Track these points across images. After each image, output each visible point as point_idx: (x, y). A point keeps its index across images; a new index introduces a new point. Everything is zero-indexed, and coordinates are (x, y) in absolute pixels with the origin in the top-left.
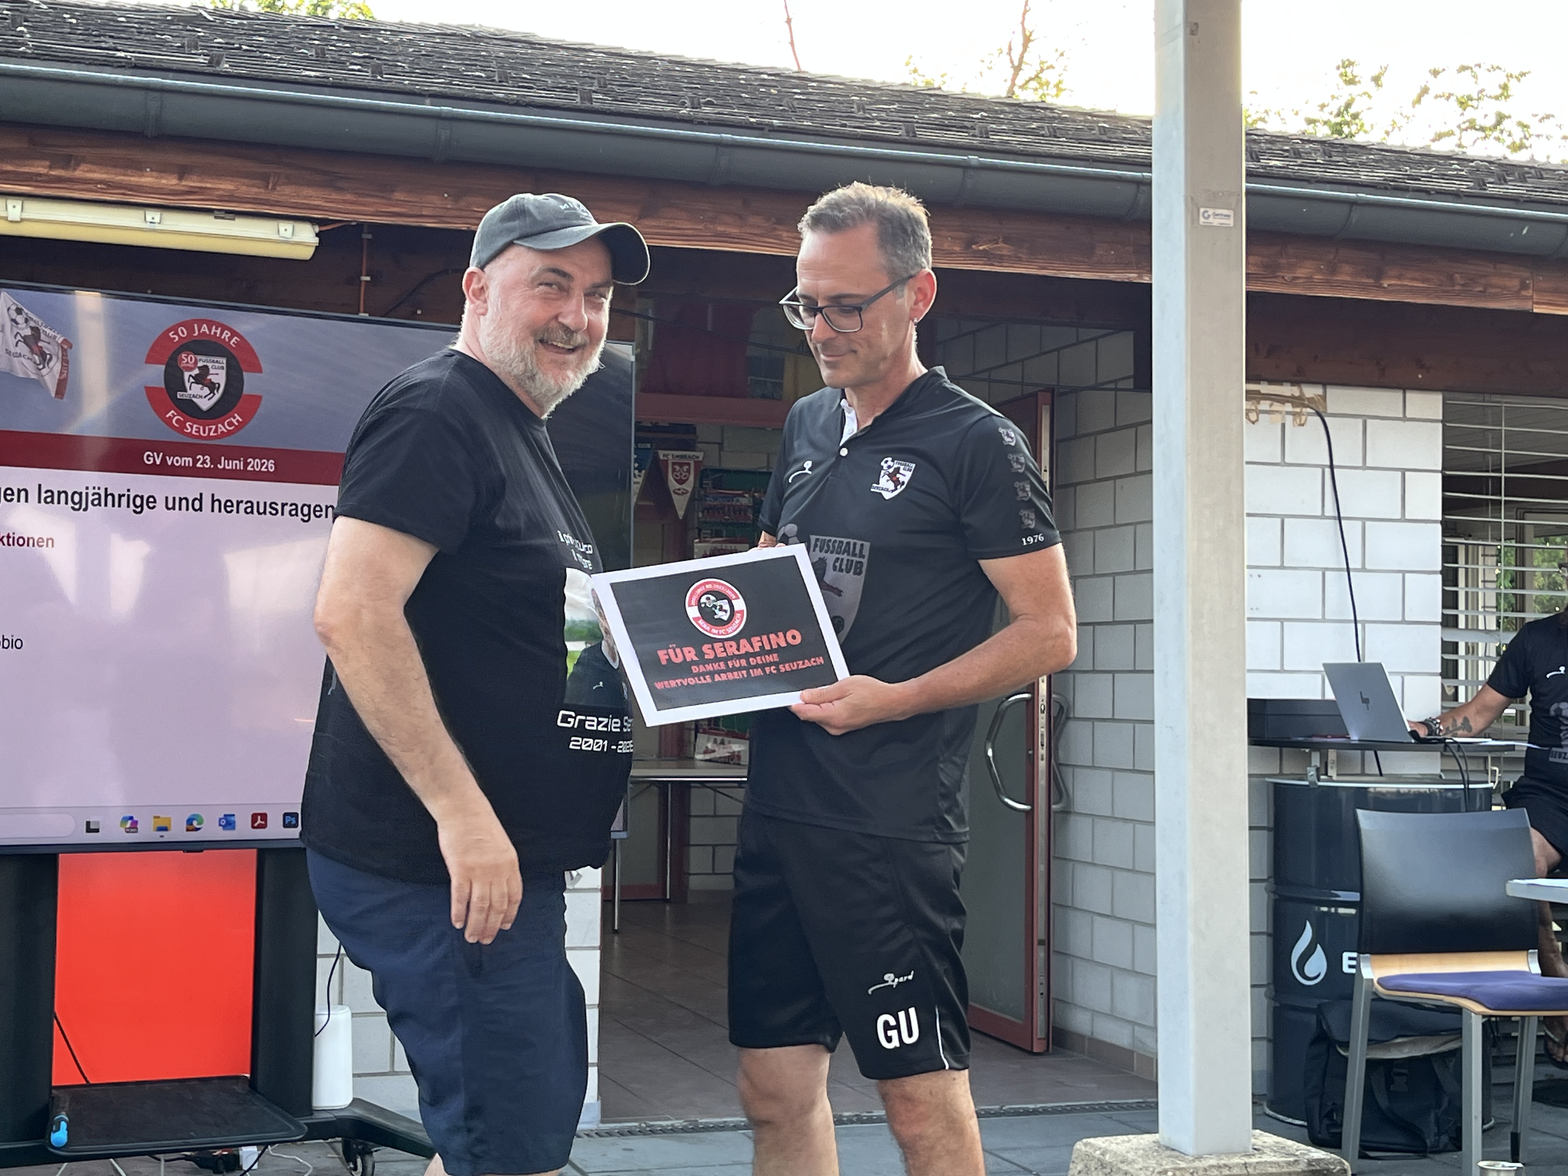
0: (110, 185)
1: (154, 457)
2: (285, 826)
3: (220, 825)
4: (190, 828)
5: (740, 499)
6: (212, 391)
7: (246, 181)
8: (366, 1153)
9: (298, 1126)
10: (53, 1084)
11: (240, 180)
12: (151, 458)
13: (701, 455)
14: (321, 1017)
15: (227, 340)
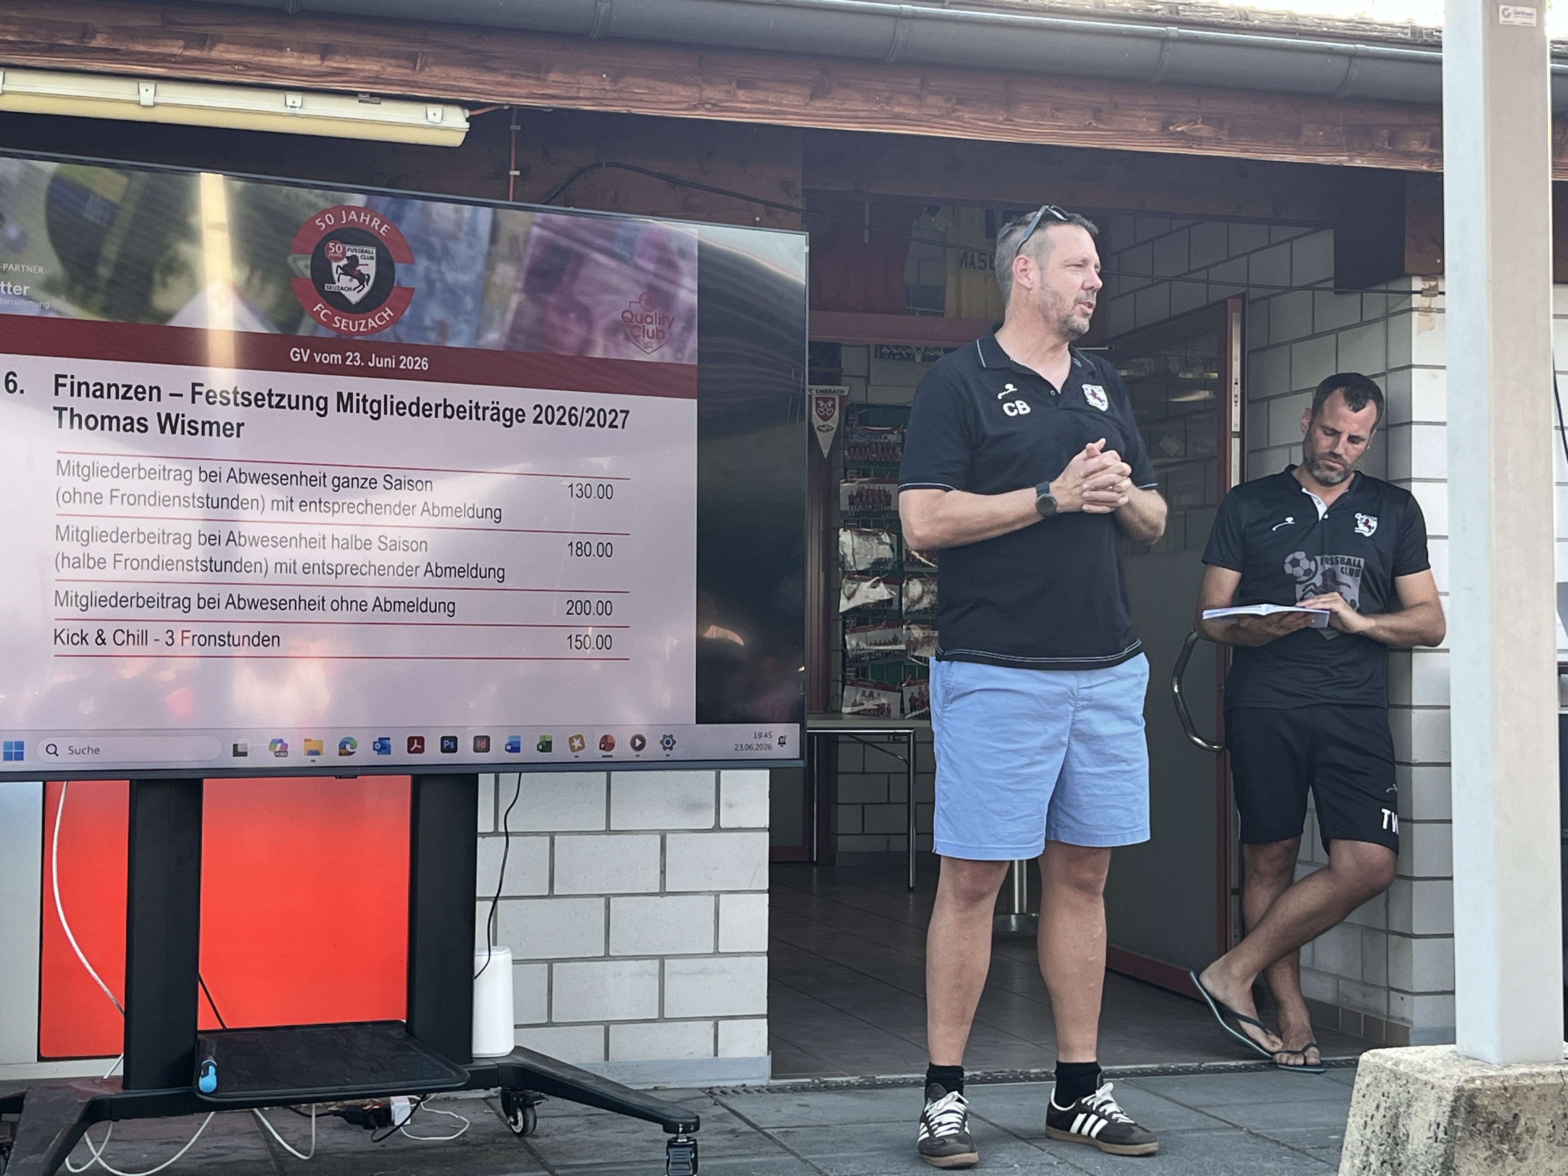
0: (248, 66)
1: (300, 353)
2: (443, 751)
3: (374, 749)
4: (343, 752)
5: (889, 436)
6: (362, 283)
7: (392, 61)
8: (527, 1105)
9: (460, 1073)
10: (199, 1029)
11: (386, 60)
12: (297, 354)
13: (846, 389)
14: (480, 959)
15: (376, 228)
